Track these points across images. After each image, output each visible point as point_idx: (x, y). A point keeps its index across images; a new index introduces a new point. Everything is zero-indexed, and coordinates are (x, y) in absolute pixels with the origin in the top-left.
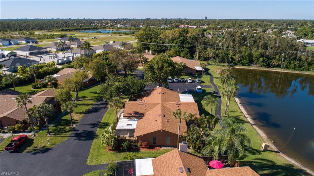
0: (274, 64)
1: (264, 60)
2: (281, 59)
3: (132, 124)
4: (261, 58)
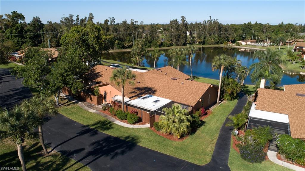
0: (127, 45)
1: (119, 43)
2: (131, 40)
3: (156, 100)
4: (117, 41)
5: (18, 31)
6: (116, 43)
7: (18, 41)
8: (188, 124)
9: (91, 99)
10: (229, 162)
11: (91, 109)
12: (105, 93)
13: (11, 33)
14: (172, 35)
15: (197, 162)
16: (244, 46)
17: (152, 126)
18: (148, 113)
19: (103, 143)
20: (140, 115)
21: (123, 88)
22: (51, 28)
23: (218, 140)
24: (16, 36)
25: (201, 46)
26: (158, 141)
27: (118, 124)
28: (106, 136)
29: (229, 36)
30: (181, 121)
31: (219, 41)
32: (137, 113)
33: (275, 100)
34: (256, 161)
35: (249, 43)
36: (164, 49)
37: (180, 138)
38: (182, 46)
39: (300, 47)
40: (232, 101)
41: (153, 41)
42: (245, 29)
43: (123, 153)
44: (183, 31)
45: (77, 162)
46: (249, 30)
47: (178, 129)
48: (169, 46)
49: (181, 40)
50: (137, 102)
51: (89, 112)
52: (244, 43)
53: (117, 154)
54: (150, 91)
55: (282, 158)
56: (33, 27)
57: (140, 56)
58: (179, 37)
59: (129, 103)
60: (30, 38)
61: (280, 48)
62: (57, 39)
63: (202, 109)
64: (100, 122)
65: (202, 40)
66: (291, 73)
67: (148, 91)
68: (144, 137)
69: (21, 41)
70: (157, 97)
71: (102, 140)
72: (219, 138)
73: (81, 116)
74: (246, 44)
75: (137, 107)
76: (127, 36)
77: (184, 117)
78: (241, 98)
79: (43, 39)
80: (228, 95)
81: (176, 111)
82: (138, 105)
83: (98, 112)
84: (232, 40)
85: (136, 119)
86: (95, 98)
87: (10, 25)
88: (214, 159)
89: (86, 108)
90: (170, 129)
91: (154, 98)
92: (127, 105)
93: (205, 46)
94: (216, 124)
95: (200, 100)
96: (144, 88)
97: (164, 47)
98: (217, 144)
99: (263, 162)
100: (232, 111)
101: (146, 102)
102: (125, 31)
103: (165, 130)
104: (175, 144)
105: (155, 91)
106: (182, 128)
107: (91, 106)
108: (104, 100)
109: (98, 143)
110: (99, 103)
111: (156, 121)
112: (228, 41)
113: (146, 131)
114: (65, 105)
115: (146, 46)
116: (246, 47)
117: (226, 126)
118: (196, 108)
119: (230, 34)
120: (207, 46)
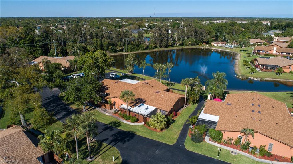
0: (118, 49)
1: (112, 48)
2: (122, 45)
3: (147, 107)
4: (110, 46)
5: (30, 42)
6: (110, 48)
7: (31, 50)
8: (165, 123)
9: (105, 106)
10: (185, 142)
11: (106, 112)
12: (115, 103)
13: (24, 44)
14: (156, 40)
15: (169, 143)
16: (216, 47)
17: (145, 124)
18: (143, 116)
19: (118, 135)
20: (137, 117)
21: (128, 102)
22: (56, 38)
23: (181, 132)
24: (28, 46)
25: (180, 48)
26: (149, 133)
27: (125, 123)
28: (119, 130)
29: (203, 38)
30: (161, 122)
31: (195, 43)
32: (136, 116)
33: (215, 108)
34: (198, 142)
35: (220, 45)
36: (149, 51)
37: (160, 131)
38: (165, 48)
39: (258, 51)
40: (194, 105)
41: (140, 45)
42: (219, 30)
43: (128, 141)
44: (165, 36)
45: (108, 145)
46: (221, 30)
47: (160, 126)
48: (154, 49)
49: (164, 43)
50: (135, 109)
51: (106, 115)
52: (215, 45)
53: (125, 141)
54: (142, 102)
55: (212, 140)
56: (42, 37)
57: (132, 67)
58: (162, 41)
59: (131, 110)
60: (40, 47)
61: (243, 50)
62: (61, 47)
63: (174, 112)
64: (113, 122)
65: (181, 43)
66: (242, 78)
67: (141, 101)
68: (141, 130)
69: (33, 50)
70: (148, 106)
71: (117, 134)
72: (182, 130)
73: (102, 118)
74: (218, 46)
75: (135, 113)
76: (119, 42)
77: (162, 120)
78: (200, 102)
79: (50, 47)
80: (191, 101)
81: (158, 116)
82: (136, 111)
83: (112, 115)
84: (206, 42)
85: (136, 120)
86: (108, 106)
87: (24, 37)
88: (178, 142)
89: (103, 112)
90: (155, 126)
91: (146, 106)
92: (129, 111)
93: (184, 47)
94: (181, 122)
95: (173, 108)
96: (138, 99)
97: (149, 49)
98: (181, 133)
99: (202, 142)
100: (192, 112)
101: (141, 109)
102: (117, 38)
103: (153, 127)
104: (158, 134)
105: (145, 101)
106: (161, 125)
107: (106, 111)
108: (113, 107)
109: (114, 135)
110: (111, 108)
111: (147, 121)
112: (203, 42)
113: (142, 127)
114: (89, 110)
115: (135, 50)
116: (217, 48)
117: (186, 124)
118: (171, 112)
119: (204, 37)
120: (185, 48)
